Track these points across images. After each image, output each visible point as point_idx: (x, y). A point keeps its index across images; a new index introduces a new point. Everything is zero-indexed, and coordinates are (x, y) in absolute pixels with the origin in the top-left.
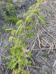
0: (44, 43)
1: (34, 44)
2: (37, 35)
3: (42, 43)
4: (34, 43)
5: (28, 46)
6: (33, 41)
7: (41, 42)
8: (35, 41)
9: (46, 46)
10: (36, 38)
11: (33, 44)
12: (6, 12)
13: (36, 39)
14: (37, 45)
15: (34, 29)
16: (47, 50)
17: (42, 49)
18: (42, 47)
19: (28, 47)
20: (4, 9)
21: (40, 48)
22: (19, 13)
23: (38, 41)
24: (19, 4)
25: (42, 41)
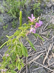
0: (51, 61)
1: (40, 55)
2: (49, 46)
3: (49, 60)
4: (40, 54)
5: (32, 55)
6: (40, 52)
7: (49, 58)
9: (51, 65)
10: (46, 50)
11: (39, 55)
12: (31, 10)
13: (45, 52)
14: (42, 58)
17: (44, 66)
19: (31, 55)
20: (31, 6)
23: (46, 55)
24: (49, 3)
25: (51, 57)
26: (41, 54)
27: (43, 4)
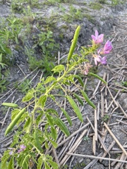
0: (107, 140)
1: (81, 136)
2: (93, 112)
3: (103, 140)
4: (80, 133)
5: (65, 140)
6: (80, 129)
7: (101, 136)
8: (84, 129)
10: (90, 122)
11: (79, 136)
13: (90, 125)
14: (87, 141)
15: (91, 95)
16: (111, 162)
17: (98, 157)
18: (99, 150)
19: (63, 142)
20: (34, 39)
21: (93, 154)
22: (65, 51)
23: (93, 132)
24: (68, 31)
25: (104, 132)
26: (83, 133)
27: (57, 34)
